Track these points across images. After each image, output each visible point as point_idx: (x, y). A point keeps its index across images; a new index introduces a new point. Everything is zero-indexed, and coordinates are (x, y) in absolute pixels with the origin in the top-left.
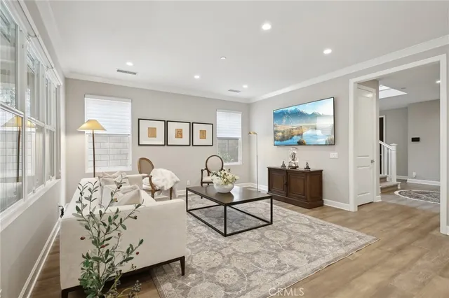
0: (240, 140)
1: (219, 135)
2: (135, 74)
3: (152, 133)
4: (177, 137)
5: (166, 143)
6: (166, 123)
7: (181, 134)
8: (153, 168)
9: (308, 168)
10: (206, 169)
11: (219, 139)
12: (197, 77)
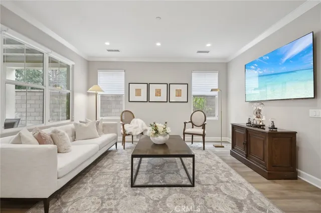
0: (217, 97)
1: (194, 92)
2: (118, 51)
3: (138, 93)
4: (156, 95)
5: (148, 100)
6: (148, 85)
7: (160, 93)
8: (134, 117)
9: (273, 127)
10: (191, 122)
11: (194, 96)
12: (159, 44)
